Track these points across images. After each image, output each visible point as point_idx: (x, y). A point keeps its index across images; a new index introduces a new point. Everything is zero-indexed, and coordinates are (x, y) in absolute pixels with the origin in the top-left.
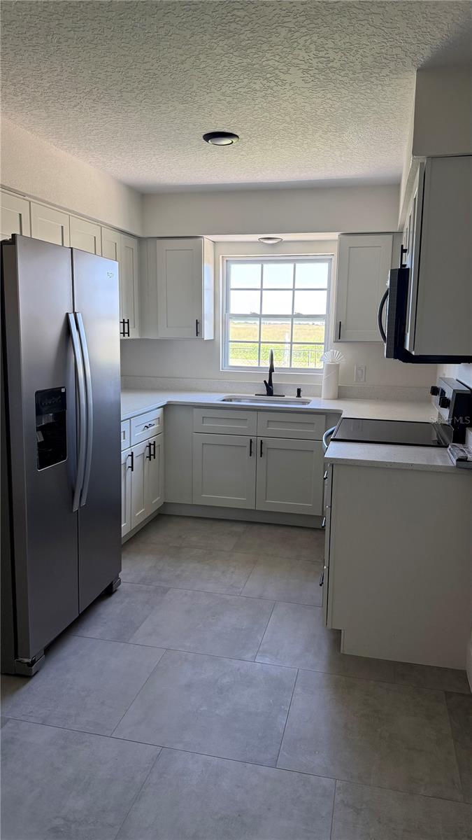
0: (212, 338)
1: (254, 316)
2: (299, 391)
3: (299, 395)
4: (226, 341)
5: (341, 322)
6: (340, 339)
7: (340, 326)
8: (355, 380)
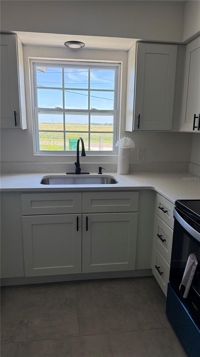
0: (26, 128)
1: (58, 110)
2: (100, 169)
3: (100, 173)
4: (37, 131)
5: (139, 115)
6: (139, 128)
7: (139, 117)
8: (138, 159)
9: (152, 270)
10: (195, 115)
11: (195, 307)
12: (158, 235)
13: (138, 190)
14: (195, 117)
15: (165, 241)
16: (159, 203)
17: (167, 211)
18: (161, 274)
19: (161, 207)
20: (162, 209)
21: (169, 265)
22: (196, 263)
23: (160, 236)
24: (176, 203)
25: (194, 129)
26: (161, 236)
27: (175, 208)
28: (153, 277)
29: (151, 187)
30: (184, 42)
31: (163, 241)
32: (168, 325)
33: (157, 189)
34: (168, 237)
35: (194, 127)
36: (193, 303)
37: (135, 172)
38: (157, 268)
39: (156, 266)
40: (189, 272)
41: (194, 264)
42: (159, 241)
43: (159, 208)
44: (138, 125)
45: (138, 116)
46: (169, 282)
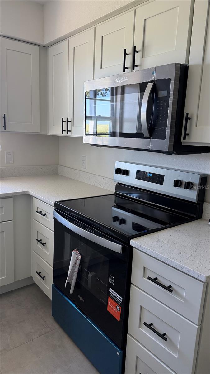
5: (5, 115)
6: (5, 129)
7: (5, 117)
8: (6, 163)
9: (33, 278)
10: (63, 119)
11: (81, 299)
12: (37, 240)
13: (12, 196)
14: (63, 121)
15: (45, 244)
16: (36, 208)
17: (46, 214)
18: (43, 278)
19: (39, 211)
20: (40, 213)
21: (52, 266)
22: (80, 258)
23: (39, 241)
24: (56, 204)
25: (63, 133)
26: (41, 240)
27: (54, 209)
28: (34, 285)
29: (26, 192)
30: (45, 45)
31: (44, 244)
32: (56, 326)
33: (32, 193)
34: (49, 239)
35: (63, 131)
36: (79, 296)
37: (4, 177)
38: (39, 274)
39: (37, 272)
40: (74, 267)
41: (77, 259)
42: (39, 245)
43: (37, 212)
44: (4, 125)
45: (3, 116)
46: (53, 283)
